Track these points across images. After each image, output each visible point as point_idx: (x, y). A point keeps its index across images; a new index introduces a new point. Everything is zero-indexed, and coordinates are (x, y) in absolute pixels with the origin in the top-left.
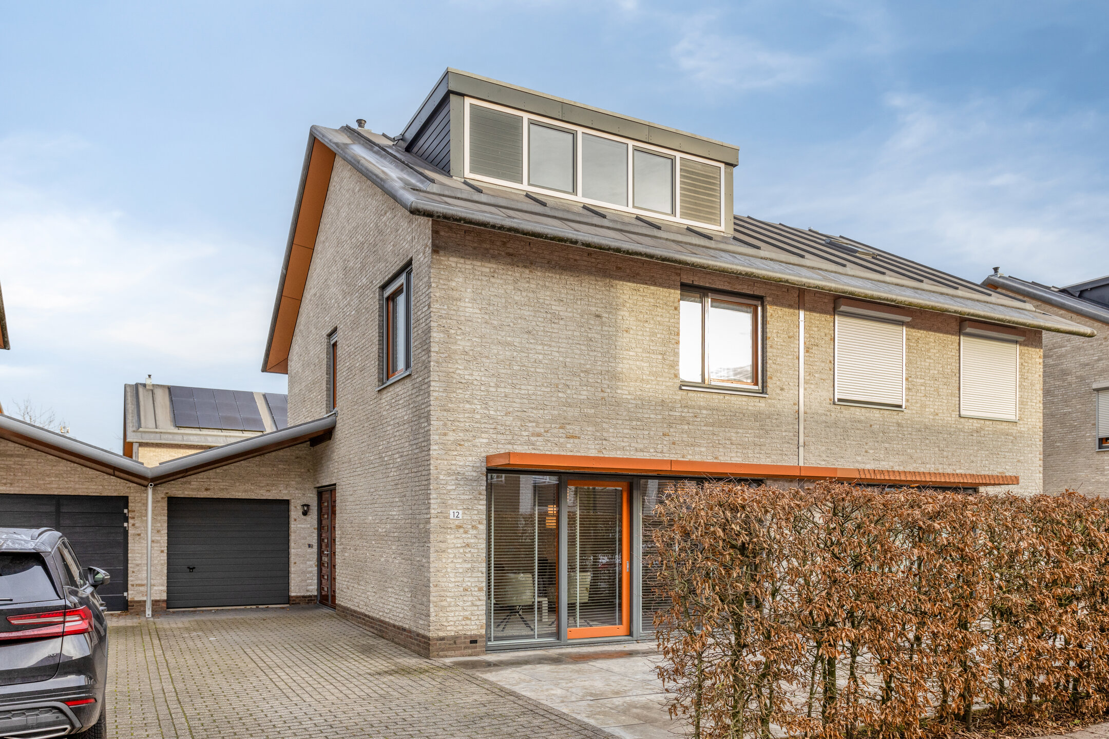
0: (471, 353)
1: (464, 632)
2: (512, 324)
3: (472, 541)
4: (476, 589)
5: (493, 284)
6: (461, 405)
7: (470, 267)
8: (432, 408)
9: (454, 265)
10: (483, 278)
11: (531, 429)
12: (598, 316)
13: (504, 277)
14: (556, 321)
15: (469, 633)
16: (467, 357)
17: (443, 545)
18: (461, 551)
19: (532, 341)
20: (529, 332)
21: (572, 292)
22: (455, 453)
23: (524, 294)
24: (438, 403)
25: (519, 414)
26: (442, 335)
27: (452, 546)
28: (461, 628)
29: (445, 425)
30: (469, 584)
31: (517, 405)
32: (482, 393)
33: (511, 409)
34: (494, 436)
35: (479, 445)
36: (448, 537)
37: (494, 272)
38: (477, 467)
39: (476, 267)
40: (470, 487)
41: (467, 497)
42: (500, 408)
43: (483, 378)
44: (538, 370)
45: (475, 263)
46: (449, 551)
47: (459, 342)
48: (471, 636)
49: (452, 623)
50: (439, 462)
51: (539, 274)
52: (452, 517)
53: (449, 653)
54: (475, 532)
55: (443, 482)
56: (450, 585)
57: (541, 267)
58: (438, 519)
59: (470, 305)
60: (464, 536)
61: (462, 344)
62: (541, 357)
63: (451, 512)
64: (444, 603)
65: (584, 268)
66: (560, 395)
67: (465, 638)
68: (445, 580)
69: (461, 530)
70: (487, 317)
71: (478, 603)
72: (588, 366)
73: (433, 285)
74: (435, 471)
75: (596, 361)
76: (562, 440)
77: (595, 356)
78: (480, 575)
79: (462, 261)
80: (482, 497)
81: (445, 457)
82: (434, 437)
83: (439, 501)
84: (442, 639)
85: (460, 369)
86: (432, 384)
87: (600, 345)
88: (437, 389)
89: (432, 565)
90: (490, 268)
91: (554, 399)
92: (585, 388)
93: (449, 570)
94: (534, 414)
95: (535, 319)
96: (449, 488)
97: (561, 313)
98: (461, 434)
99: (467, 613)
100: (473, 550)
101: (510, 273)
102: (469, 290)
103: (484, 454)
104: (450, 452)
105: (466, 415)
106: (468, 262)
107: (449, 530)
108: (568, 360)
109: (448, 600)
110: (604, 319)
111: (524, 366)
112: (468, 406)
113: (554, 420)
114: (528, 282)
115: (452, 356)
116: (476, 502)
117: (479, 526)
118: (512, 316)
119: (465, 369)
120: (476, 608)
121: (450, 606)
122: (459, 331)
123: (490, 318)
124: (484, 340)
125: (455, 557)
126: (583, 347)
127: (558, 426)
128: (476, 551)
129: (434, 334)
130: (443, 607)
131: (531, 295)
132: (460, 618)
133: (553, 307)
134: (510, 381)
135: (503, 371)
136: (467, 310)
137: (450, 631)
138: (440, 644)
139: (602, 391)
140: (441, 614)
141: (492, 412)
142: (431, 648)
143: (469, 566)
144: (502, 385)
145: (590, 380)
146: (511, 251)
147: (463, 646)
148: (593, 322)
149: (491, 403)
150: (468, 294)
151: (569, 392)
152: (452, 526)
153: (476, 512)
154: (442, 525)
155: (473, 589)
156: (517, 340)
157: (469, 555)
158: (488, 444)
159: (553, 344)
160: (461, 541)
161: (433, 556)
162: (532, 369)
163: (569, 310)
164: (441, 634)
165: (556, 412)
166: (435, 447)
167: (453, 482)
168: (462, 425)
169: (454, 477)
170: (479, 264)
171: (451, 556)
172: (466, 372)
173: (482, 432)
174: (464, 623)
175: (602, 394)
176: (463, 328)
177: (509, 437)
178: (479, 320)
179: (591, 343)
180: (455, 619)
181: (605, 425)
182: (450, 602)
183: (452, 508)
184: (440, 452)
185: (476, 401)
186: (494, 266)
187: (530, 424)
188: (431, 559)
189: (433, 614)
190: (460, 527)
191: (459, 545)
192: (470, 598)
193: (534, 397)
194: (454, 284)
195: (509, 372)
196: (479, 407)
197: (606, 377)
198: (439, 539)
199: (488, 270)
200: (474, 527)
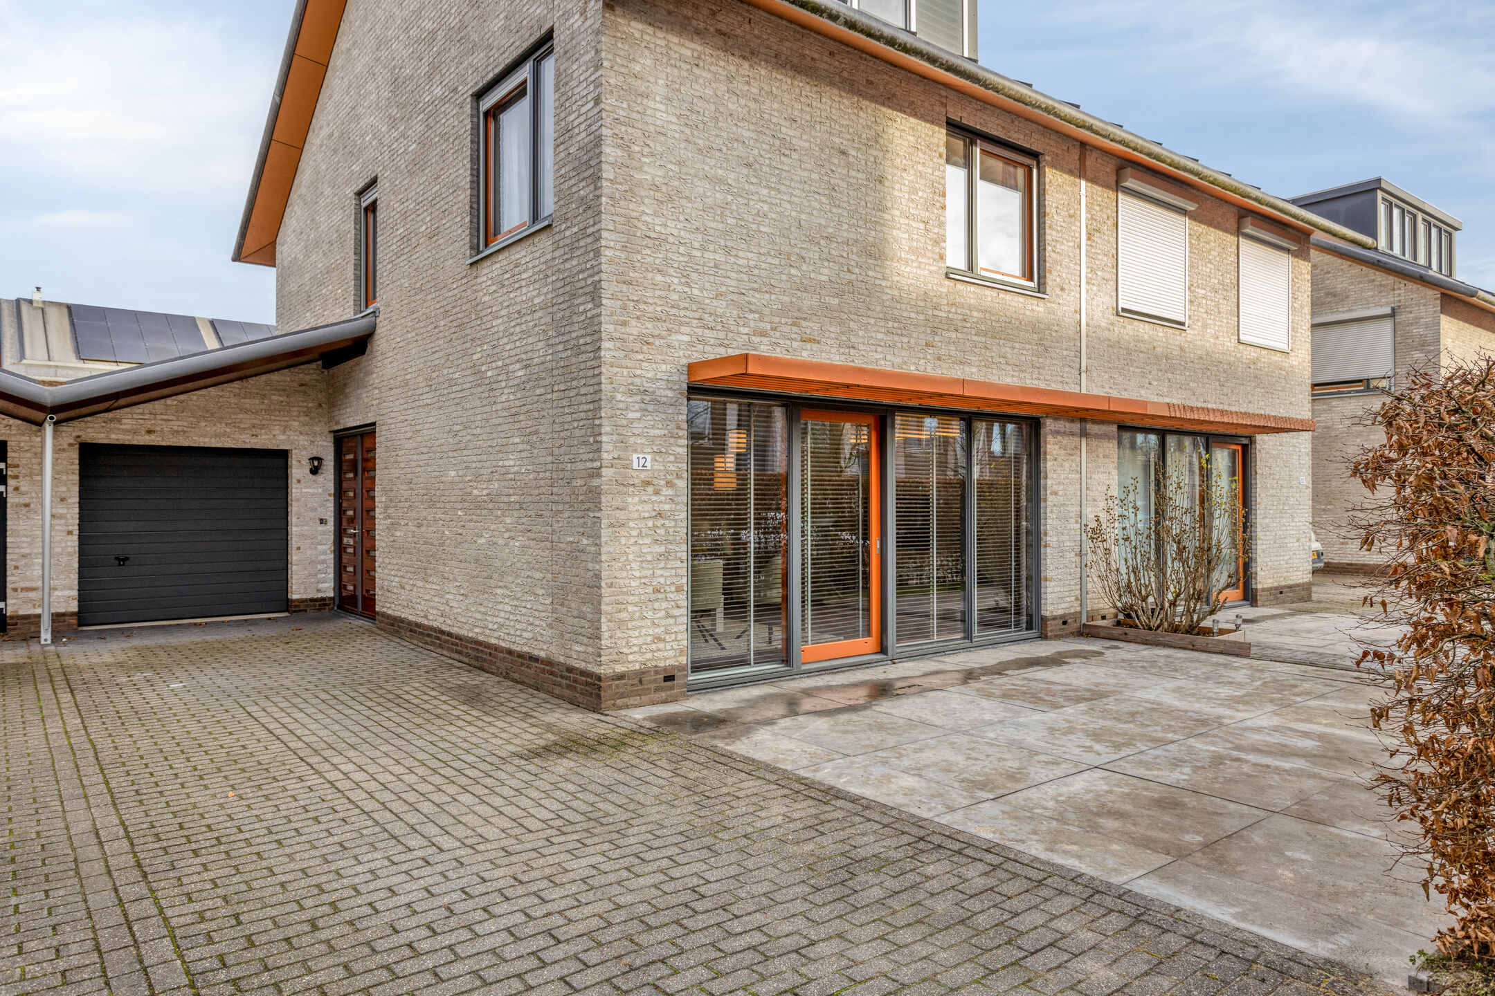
0: (664, 188)
1: (654, 663)
2: (724, 149)
3: (667, 507)
4: (673, 589)
5: (698, 77)
6: (650, 276)
7: (663, 43)
8: (604, 276)
9: (637, 35)
10: (683, 65)
11: (752, 324)
12: (843, 153)
13: (713, 68)
14: (787, 152)
15: (662, 664)
16: (658, 195)
17: (621, 515)
18: (650, 524)
19: (754, 180)
20: (748, 165)
21: (808, 109)
22: (640, 357)
23: (742, 101)
24: (612, 268)
25: (735, 297)
26: (620, 153)
27: (636, 515)
28: (649, 656)
29: (624, 307)
30: (662, 580)
31: (733, 283)
32: (682, 259)
33: (724, 289)
34: (699, 331)
35: (676, 344)
36: (630, 500)
37: (699, 58)
38: (674, 382)
39: (671, 45)
40: (664, 416)
41: (658, 432)
42: (707, 285)
43: (682, 233)
44: (762, 228)
45: (670, 37)
46: (631, 524)
47: (646, 168)
48: (665, 669)
49: (636, 649)
50: (615, 370)
51: (763, 72)
52: (635, 466)
53: (631, 701)
54: (670, 492)
55: (621, 406)
56: (633, 584)
57: (766, 62)
58: (613, 470)
59: (663, 107)
60: (654, 498)
61: (651, 172)
62: (766, 207)
63: (635, 456)
64: (624, 615)
65: (824, 74)
66: (793, 271)
67: (657, 673)
68: (624, 574)
69: (650, 489)
70: (688, 131)
71: (676, 612)
72: (830, 230)
73: (605, 64)
74: (609, 387)
75: (840, 223)
76: (795, 344)
77: (840, 215)
78: (678, 564)
79: (650, 30)
80: (681, 433)
81: (625, 362)
82: (607, 328)
83: (615, 437)
84: (621, 677)
85: (647, 213)
86: (605, 234)
87: (845, 199)
88: (612, 244)
89: (603, 550)
90: (693, 50)
91: (784, 277)
92: (826, 264)
93: (631, 557)
94: (758, 299)
95: (758, 145)
96: (631, 415)
97: (794, 141)
98: (650, 325)
99: (658, 630)
100: (667, 523)
101: (722, 63)
102: (661, 82)
103: (684, 361)
104: (632, 355)
105: (657, 293)
106: (660, 34)
107: (631, 489)
108: (803, 217)
109: (630, 608)
110: (851, 159)
111: (742, 219)
112: (659, 278)
113: (784, 311)
114: (748, 83)
115: (636, 190)
116: (672, 440)
117: (677, 482)
118: (725, 135)
119: (655, 214)
120: (672, 621)
121: (632, 620)
122: (646, 150)
123: (693, 134)
124: (684, 170)
125: (640, 535)
126: (824, 199)
127: (790, 321)
128: (672, 524)
129: (607, 149)
130: (622, 621)
131: (752, 105)
132: (649, 639)
133: (784, 130)
134: (722, 242)
135: (712, 224)
136: (659, 114)
137: (633, 663)
138: (617, 686)
139: (849, 271)
140: (619, 634)
141: (696, 292)
142: (603, 693)
143: (662, 549)
144: (711, 247)
145: (833, 252)
146: (723, 27)
147: (653, 686)
148: (836, 161)
149: (694, 276)
150: (660, 89)
151: (804, 267)
152: (636, 481)
153: (672, 458)
154: (620, 479)
155: (667, 588)
156: (733, 175)
157: (662, 531)
158: (690, 344)
159: (783, 188)
160: (648, 507)
161: (606, 533)
162: (754, 226)
163: (805, 137)
164: (619, 668)
165: (787, 299)
166: (608, 345)
167: (637, 407)
168: (651, 309)
169: (638, 398)
170: (676, 40)
171: (635, 533)
172: (657, 221)
173: (682, 324)
174: (654, 647)
175: (849, 276)
176: (652, 144)
177: (722, 335)
178: (677, 135)
179: (834, 194)
180: (641, 641)
181: (853, 326)
182: (634, 612)
183: (636, 451)
184: (616, 354)
185: (671, 271)
186: (699, 48)
187: (751, 316)
188: (603, 540)
189: (606, 635)
190: (648, 483)
191: (647, 515)
192: (664, 605)
193: (756, 272)
194: (638, 68)
195: (721, 226)
196: (676, 281)
197: (855, 249)
198: (615, 504)
199: (689, 53)
200: (670, 484)
